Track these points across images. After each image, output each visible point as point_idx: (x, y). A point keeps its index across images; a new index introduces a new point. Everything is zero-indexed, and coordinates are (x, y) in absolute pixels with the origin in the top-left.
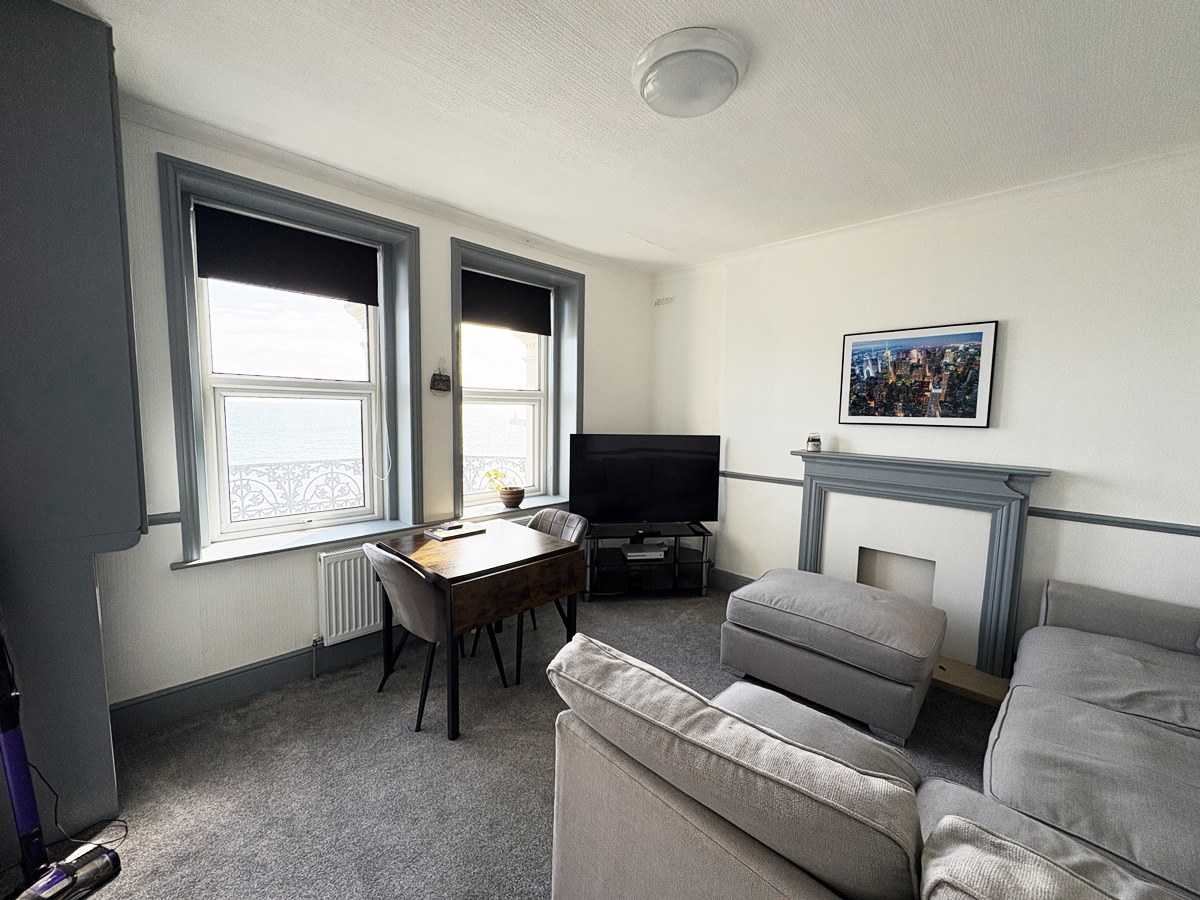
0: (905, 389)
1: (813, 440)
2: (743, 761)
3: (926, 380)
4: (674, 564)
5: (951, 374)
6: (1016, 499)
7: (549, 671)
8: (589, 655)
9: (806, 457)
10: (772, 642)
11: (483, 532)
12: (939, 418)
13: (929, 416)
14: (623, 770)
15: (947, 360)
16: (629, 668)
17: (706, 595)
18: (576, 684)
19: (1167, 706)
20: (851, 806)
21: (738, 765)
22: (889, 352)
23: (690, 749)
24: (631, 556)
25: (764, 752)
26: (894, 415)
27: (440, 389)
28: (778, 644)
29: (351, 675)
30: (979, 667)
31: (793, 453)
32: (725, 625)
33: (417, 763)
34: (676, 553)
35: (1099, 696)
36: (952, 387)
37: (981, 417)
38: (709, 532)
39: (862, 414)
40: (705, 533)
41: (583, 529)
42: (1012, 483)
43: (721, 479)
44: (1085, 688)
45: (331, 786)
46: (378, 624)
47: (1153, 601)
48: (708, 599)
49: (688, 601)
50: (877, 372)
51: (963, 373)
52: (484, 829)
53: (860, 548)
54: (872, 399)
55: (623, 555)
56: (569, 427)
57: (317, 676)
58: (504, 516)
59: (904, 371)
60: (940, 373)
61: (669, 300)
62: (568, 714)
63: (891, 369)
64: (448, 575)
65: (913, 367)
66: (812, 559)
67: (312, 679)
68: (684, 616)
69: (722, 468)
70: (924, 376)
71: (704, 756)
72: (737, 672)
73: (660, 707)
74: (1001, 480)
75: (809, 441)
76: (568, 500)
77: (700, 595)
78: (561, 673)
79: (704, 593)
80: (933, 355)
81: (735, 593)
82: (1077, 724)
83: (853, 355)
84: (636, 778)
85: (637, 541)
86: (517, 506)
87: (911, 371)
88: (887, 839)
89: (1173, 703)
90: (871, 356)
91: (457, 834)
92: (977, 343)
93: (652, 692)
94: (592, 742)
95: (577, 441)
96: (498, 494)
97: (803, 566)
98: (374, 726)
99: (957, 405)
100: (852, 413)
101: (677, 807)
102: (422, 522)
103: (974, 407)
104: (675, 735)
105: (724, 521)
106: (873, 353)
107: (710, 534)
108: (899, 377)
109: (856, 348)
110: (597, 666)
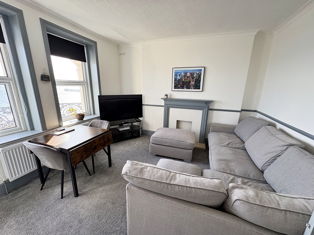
0: (186, 82)
1: (166, 95)
2: (187, 185)
3: (191, 80)
4: (132, 130)
5: (196, 79)
6: (207, 107)
7: (122, 175)
8: (135, 166)
9: (165, 100)
10: (162, 146)
11: (74, 130)
12: (193, 89)
13: (191, 89)
14: (151, 196)
15: (195, 76)
16: (147, 167)
17: (141, 137)
18: (134, 177)
19: (233, 144)
20: (214, 188)
21: (187, 187)
22: (183, 73)
23: (173, 186)
24: (121, 130)
25: (191, 181)
26: (184, 89)
27: (46, 81)
28: (163, 146)
29: (26, 188)
30: (199, 142)
31: (162, 99)
32: (150, 144)
33: (65, 209)
34: (132, 127)
35: (223, 145)
36: (196, 82)
37: (201, 90)
38: (141, 120)
39: (177, 89)
40: (140, 121)
41: (109, 124)
42: (206, 104)
43: (143, 106)
44: (221, 143)
45: (31, 229)
46: (35, 168)
47: (227, 125)
48: (142, 137)
49: (137, 139)
50: (180, 78)
51: (198, 79)
52: (96, 220)
53: (177, 121)
54: (179, 85)
55: (118, 129)
56: (97, 94)
57: (9, 193)
58: (78, 123)
59: (186, 78)
60: (193, 79)
61: (124, 54)
62: (130, 185)
63: (183, 77)
64: (67, 148)
65: (188, 77)
66: (166, 124)
67: (6, 194)
68: (137, 143)
69: (143, 103)
70: (190, 79)
71: (177, 187)
72: (153, 155)
73: (161, 177)
74: (204, 103)
75: (165, 95)
76: (100, 116)
77: (140, 137)
78: (128, 174)
79: (141, 136)
80: (192, 74)
81: (152, 136)
82: (222, 151)
83: (175, 73)
84: (156, 197)
85: (121, 125)
86: (83, 120)
87: (187, 78)
88: (223, 194)
89: (234, 143)
90: (179, 74)
91: (87, 225)
92: (201, 72)
93: (157, 173)
94: (140, 190)
95: (100, 97)
96: (75, 116)
97: (164, 126)
98: (43, 202)
99: (196, 86)
100: (175, 88)
101: (169, 201)
102: (47, 130)
103: (200, 87)
104: (168, 184)
105: (144, 117)
106: (179, 73)
107: (141, 121)
108: (185, 79)
109: (175, 72)
110: (139, 169)
